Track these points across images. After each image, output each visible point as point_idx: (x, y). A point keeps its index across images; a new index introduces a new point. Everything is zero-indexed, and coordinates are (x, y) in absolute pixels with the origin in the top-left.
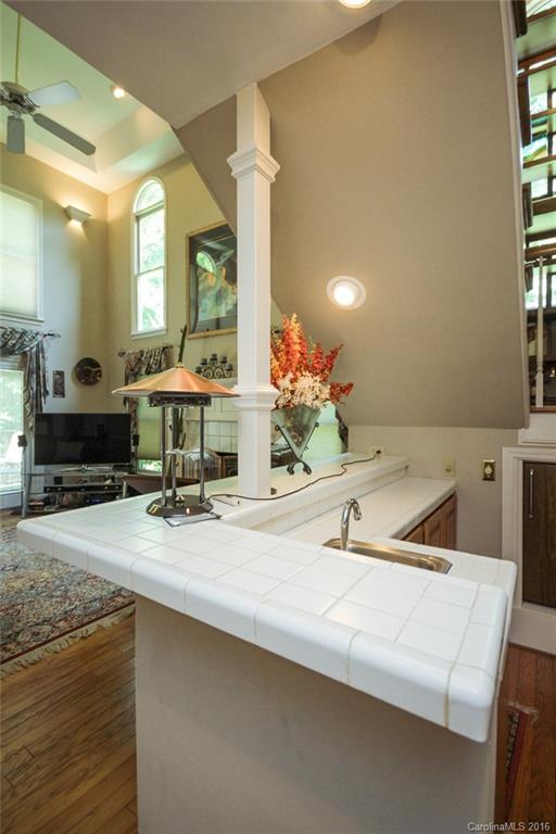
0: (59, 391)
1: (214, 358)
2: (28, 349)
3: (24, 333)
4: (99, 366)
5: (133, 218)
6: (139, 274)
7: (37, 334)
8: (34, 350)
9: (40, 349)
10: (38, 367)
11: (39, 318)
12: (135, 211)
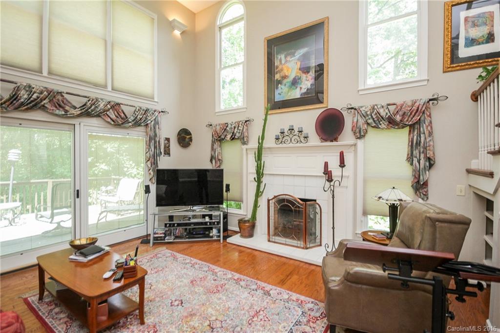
0: (167, 152)
1: (291, 129)
2: (150, 122)
3: (147, 111)
4: (191, 134)
5: (217, 29)
6: (221, 69)
7: (155, 111)
8: (153, 123)
9: (157, 123)
10: (156, 135)
11: (156, 100)
12: (218, 24)
